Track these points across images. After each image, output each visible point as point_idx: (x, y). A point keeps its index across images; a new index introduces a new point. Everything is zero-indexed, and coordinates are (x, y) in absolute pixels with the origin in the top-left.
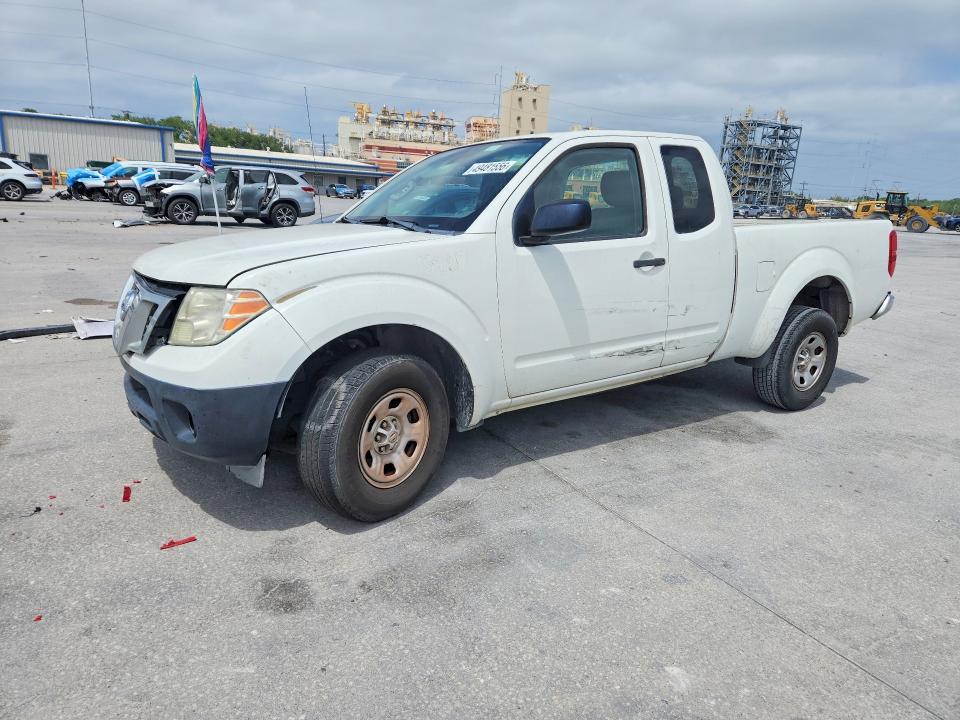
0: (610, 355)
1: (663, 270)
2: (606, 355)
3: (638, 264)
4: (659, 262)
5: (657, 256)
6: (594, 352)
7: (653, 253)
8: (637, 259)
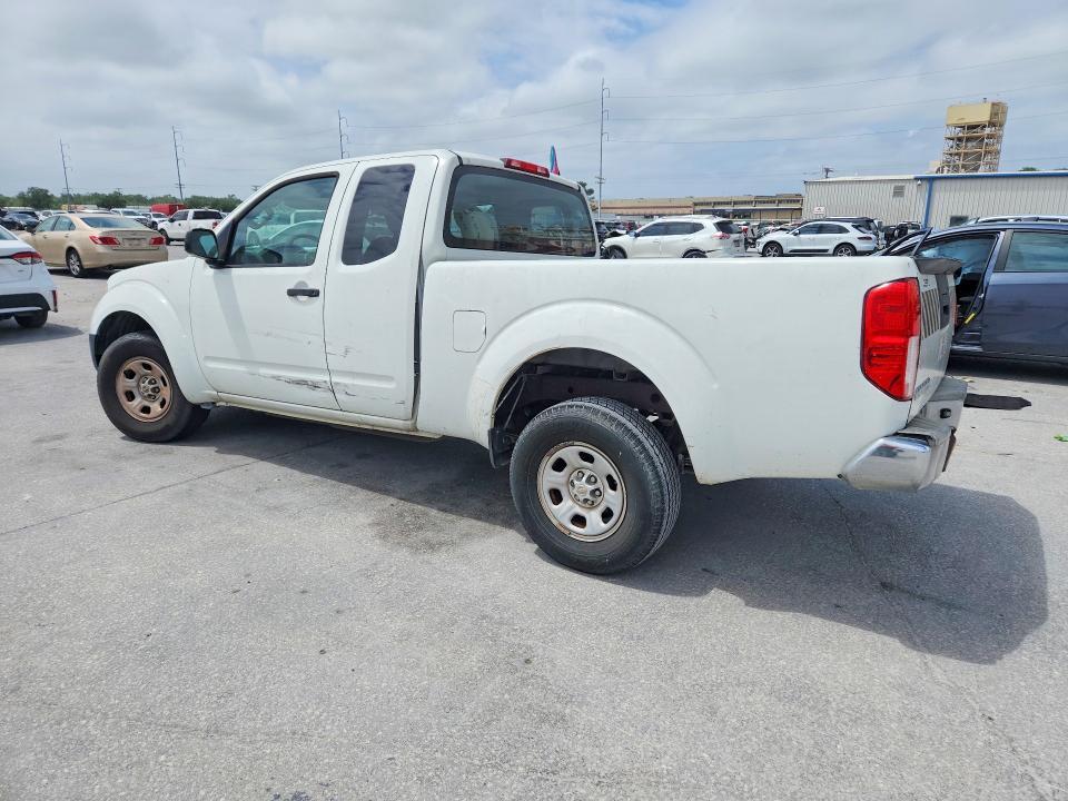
0: (278, 378)
1: (317, 301)
2: (274, 377)
3: (292, 293)
4: (314, 293)
5: (311, 286)
6: (263, 371)
7: (308, 282)
8: (292, 287)
